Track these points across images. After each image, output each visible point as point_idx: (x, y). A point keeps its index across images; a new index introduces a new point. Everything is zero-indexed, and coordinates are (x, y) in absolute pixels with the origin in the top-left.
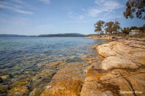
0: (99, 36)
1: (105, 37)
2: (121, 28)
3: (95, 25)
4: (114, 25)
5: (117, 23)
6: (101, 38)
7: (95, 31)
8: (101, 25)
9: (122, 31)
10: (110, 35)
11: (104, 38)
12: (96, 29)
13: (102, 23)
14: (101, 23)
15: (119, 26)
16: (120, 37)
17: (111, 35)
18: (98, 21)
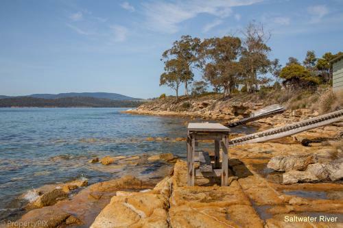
0: (181, 104)
1: (206, 105)
2: (276, 63)
3: (165, 54)
4: (245, 53)
5: (257, 44)
6: (185, 113)
7: (163, 82)
8: (189, 57)
9: (277, 74)
10: (224, 99)
11: (199, 113)
12: (167, 72)
13: (195, 46)
14: (193, 49)
15: (263, 56)
16: (272, 108)
17: (230, 97)
18: (179, 40)
